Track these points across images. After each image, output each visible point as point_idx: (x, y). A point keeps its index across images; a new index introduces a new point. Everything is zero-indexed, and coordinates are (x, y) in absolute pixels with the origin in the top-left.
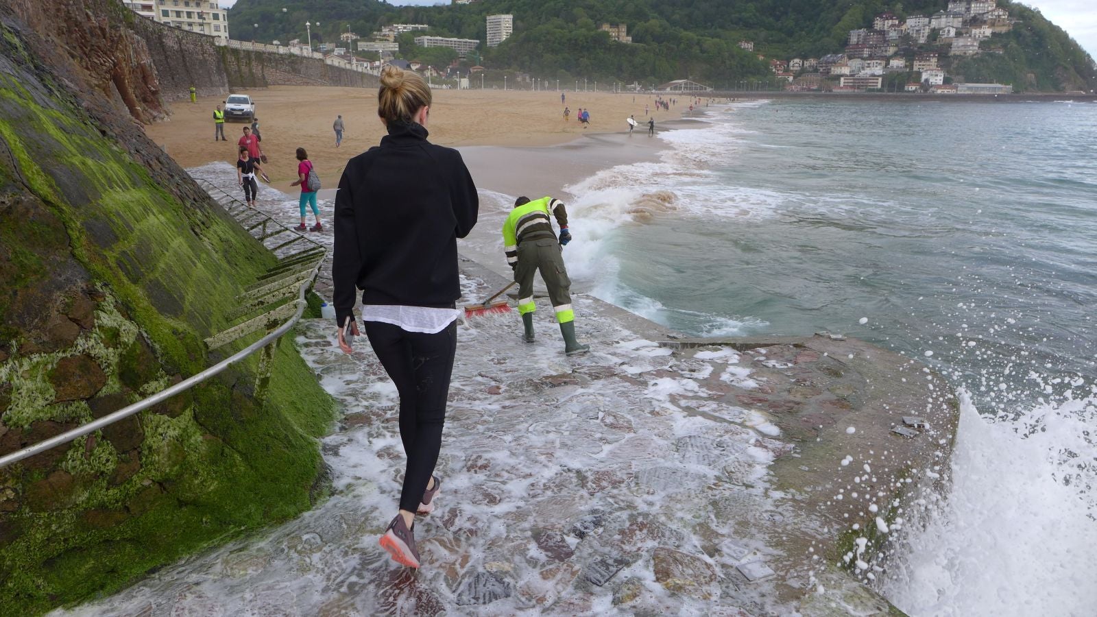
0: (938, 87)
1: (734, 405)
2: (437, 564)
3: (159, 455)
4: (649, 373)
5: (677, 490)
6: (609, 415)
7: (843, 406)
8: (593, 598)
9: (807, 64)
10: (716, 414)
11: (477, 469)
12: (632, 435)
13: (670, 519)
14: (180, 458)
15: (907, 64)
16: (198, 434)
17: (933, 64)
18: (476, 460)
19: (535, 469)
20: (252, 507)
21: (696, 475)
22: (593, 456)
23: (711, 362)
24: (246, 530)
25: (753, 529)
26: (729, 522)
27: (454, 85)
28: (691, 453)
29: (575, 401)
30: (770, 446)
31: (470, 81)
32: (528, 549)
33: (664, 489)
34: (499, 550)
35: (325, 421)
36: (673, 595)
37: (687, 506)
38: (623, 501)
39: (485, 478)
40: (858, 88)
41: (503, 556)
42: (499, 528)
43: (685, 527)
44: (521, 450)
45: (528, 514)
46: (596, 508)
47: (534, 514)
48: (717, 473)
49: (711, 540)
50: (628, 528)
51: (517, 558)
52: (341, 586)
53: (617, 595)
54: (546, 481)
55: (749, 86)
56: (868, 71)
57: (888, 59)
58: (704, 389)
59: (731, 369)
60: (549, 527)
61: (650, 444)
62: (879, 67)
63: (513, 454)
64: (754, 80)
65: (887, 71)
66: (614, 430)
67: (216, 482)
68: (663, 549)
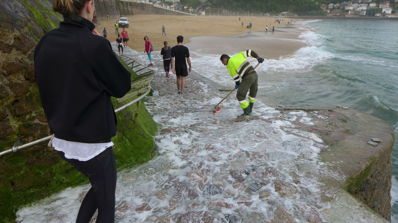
0: (389, 14)
1: (305, 131)
2: (196, 181)
4: (272, 118)
5: (283, 160)
6: (258, 132)
7: (348, 133)
8: (252, 195)
9: (335, 5)
10: (298, 134)
12: (266, 140)
13: (280, 170)
15: (377, 5)
17: (388, 5)
18: (209, 146)
19: (231, 150)
20: (132, 158)
21: (291, 155)
22: (252, 146)
24: (130, 165)
25: (312, 175)
26: (303, 172)
27: (200, 14)
28: (289, 147)
29: (245, 127)
30: (319, 146)
31: (206, 13)
32: (228, 178)
33: (279, 159)
34: (218, 177)
35: (155, 131)
36: (282, 196)
37: (287, 166)
38: (263, 163)
39: (212, 152)
40: (356, 15)
42: (217, 170)
43: (286, 173)
44: (225, 143)
45: (228, 165)
46: (253, 164)
47: (230, 166)
48: (298, 155)
49: (296, 178)
50: (265, 172)
51: (224, 180)
52: (163, 186)
53: (261, 195)
54: (234, 154)
55: (312, 14)
56: (360, 8)
57: (369, 4)
58: (293, 125)
59: (304, 118)
60: (236, 170)
61: (273, 143)
62: (365, 7)
63: (222, 144)
64: (314, 12)
65: (368, 8)
66: (259, 138)
67: (120, 148)
68: (278, 180)
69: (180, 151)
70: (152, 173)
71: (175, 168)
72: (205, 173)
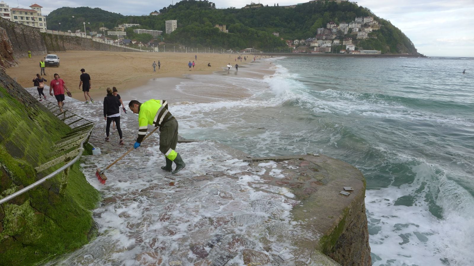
0: (353, 51)
1: (275, 185)
2: (147, 264)
3: (12, 224)
4: (239, 173)
5: (252, 224)
6: (222, 192)
7: (320, 184)
9: (301, 42)
10: (268, 190)
11: (165, 220)
12: (232, 201)
13: (249, 236)
14: (23, 224)
15: (340, 42)
16: (32, 212)
17: (350, 42)
18: (164, 216)
19: (191, 218)
20: (60, 244)
21: (260, 216)
22: (216, 211)
23: (265, 167)
24: (57, 255)
25: (285, 238)
26: (275, 236)
28: (258, 207)
29: (207, 187)
30: (291, 202)
31: (159, 49)
32: (188, 254)
33: (247, 223)
35: (94, 202)
38: (229, 230)
39: (168, 223)
40: (322, 52)
41: (177, 258)
42: (175, 245)
43: (256, 239)
44: (184, 210)
46: (218, 234)
47: (191, 238)
48: (269, 215)
49: (267, 245)
50: (232, 242)
51: (183, 259)
55: (278, 51)
56: (325, 45)
57: (333, 40)
58: (262, 179)
59: (273, 170)
60: (198, 244)
61: (240, 204)
62: (329, 43)
63: (181, 212)
64: (280, 48)
65: (333, 45)
66: (224, 199)
67: (41, 234)
68: (247, 250)
69: (127, 227)
70: (88, 262)
71: (120, 251)
72: (159, 252)
